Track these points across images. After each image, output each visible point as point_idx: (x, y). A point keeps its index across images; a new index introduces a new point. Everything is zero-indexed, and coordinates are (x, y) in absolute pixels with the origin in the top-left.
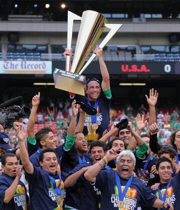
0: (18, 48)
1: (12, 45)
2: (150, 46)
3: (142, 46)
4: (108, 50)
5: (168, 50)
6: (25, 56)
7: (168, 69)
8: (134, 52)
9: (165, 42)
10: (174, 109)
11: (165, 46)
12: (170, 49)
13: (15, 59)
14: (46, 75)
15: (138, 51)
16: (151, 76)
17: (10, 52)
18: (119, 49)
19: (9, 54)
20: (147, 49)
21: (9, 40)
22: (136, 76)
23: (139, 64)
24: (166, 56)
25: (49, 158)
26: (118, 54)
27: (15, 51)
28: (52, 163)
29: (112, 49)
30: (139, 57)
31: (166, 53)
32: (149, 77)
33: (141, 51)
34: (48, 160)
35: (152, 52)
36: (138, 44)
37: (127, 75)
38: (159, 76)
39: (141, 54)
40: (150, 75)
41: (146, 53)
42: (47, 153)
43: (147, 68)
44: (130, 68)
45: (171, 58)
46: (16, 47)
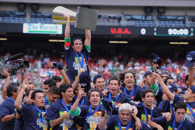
0: (38, 15)
1: (34, 12)
2: (131, 16)
3: (125, 15)
4: (102, 18)
5: (144, 18)
6: (43, 21)
7: (143, 32)
8: (120, 19)
9: (142, 12)
10: (147, 60)
11: (142, 16)
12: (145, 17)
13: (36, 22)
14: (58, 35)
15: (123, 19)
16: (132, 37)
17: (33, 17)
18: (110, 17)
19: (31, 19)
20: (129, 17)
21: (32, 9)
22: (120, 36)
23: (123, 28)
24: (142, 22)
25: (40, 97)
26: (108, 20)
27: (36, 17)
28: (42, 101)
29: (105, 17)
30: (124, 23)
31: (143, 21)
32: (130, 38)
33: (125, 19)
34: (39, 98)
35: (132, 19)
36: (123, 14)
37: (115, 35)
38: (137, 37)
39: (125, 20)
40: (130, 36)
41: (128, 20)
42: (38, 93)
43: (129, 31)
44: (117, 30)
45: (146, 24)
46: (36, 14)
